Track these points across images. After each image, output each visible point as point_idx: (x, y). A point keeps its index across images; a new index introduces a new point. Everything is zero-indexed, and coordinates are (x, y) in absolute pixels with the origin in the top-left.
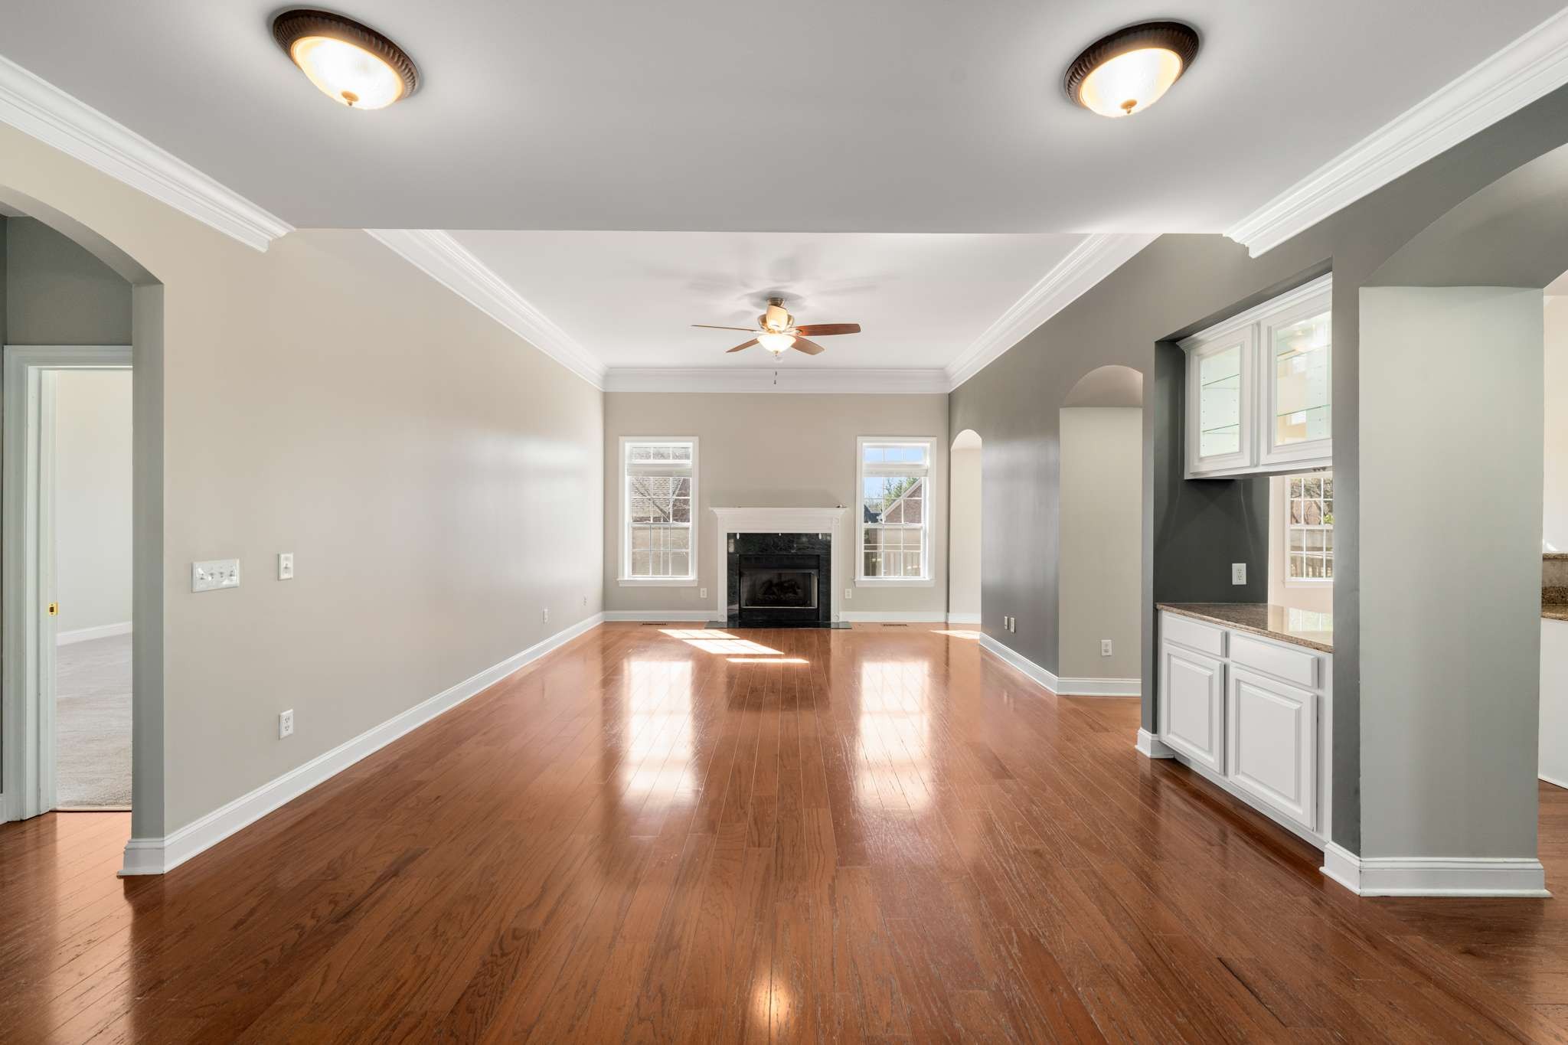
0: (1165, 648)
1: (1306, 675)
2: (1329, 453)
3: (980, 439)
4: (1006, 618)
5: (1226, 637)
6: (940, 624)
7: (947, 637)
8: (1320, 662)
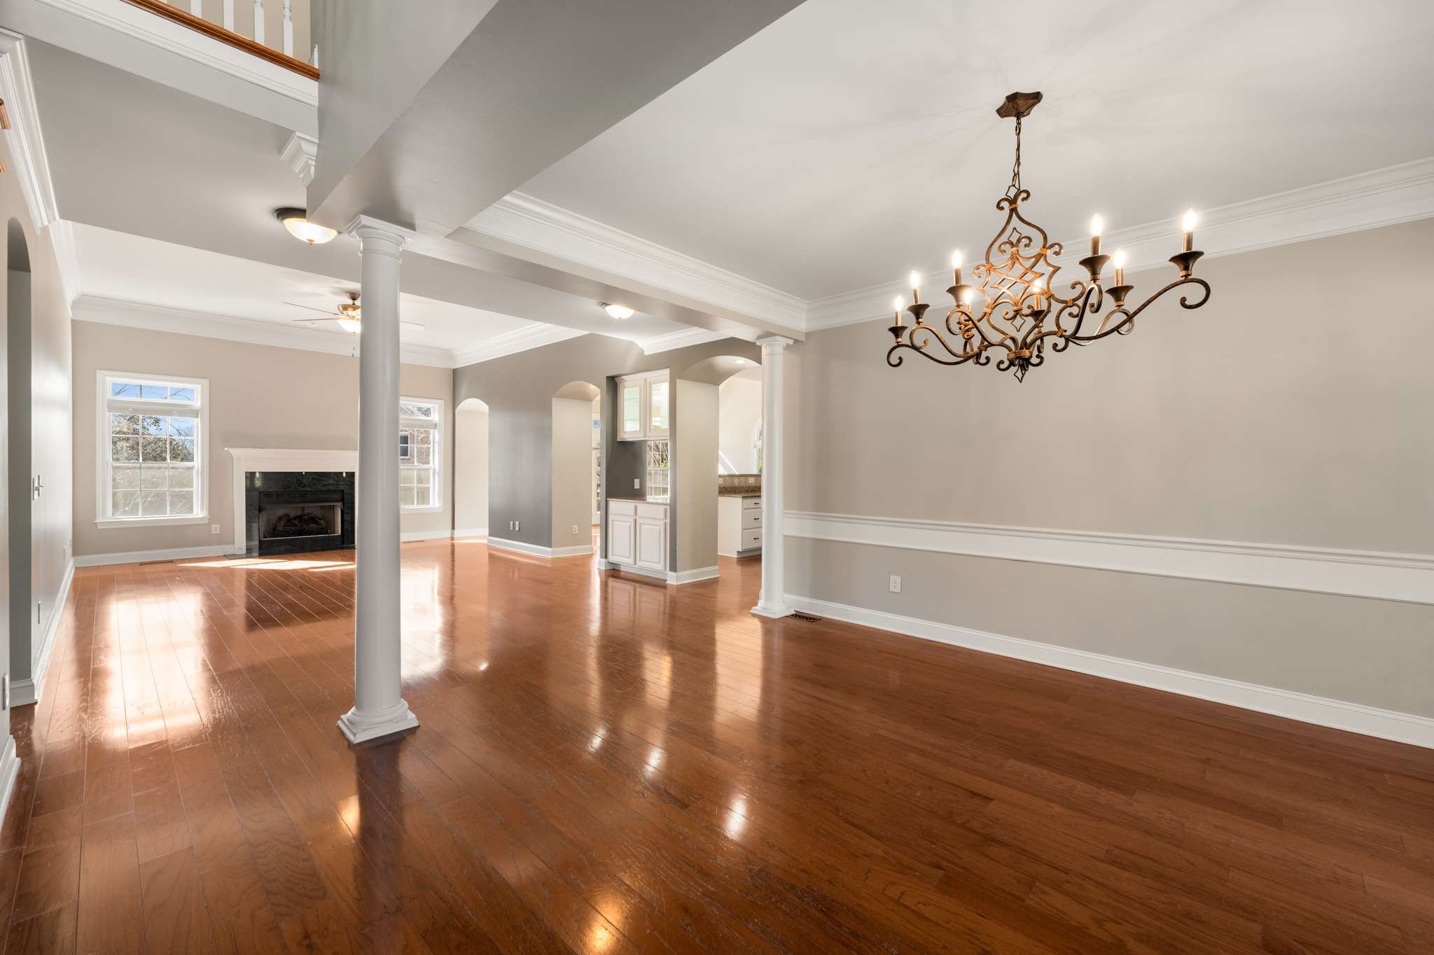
0: (611, 518)
1: (661, 516)
2: (668, 434)
3: (487, 407)
4: (512, 523)
5: (636, 507)
6: (448, 538)
7: (453, 545)
8: (666, 510)
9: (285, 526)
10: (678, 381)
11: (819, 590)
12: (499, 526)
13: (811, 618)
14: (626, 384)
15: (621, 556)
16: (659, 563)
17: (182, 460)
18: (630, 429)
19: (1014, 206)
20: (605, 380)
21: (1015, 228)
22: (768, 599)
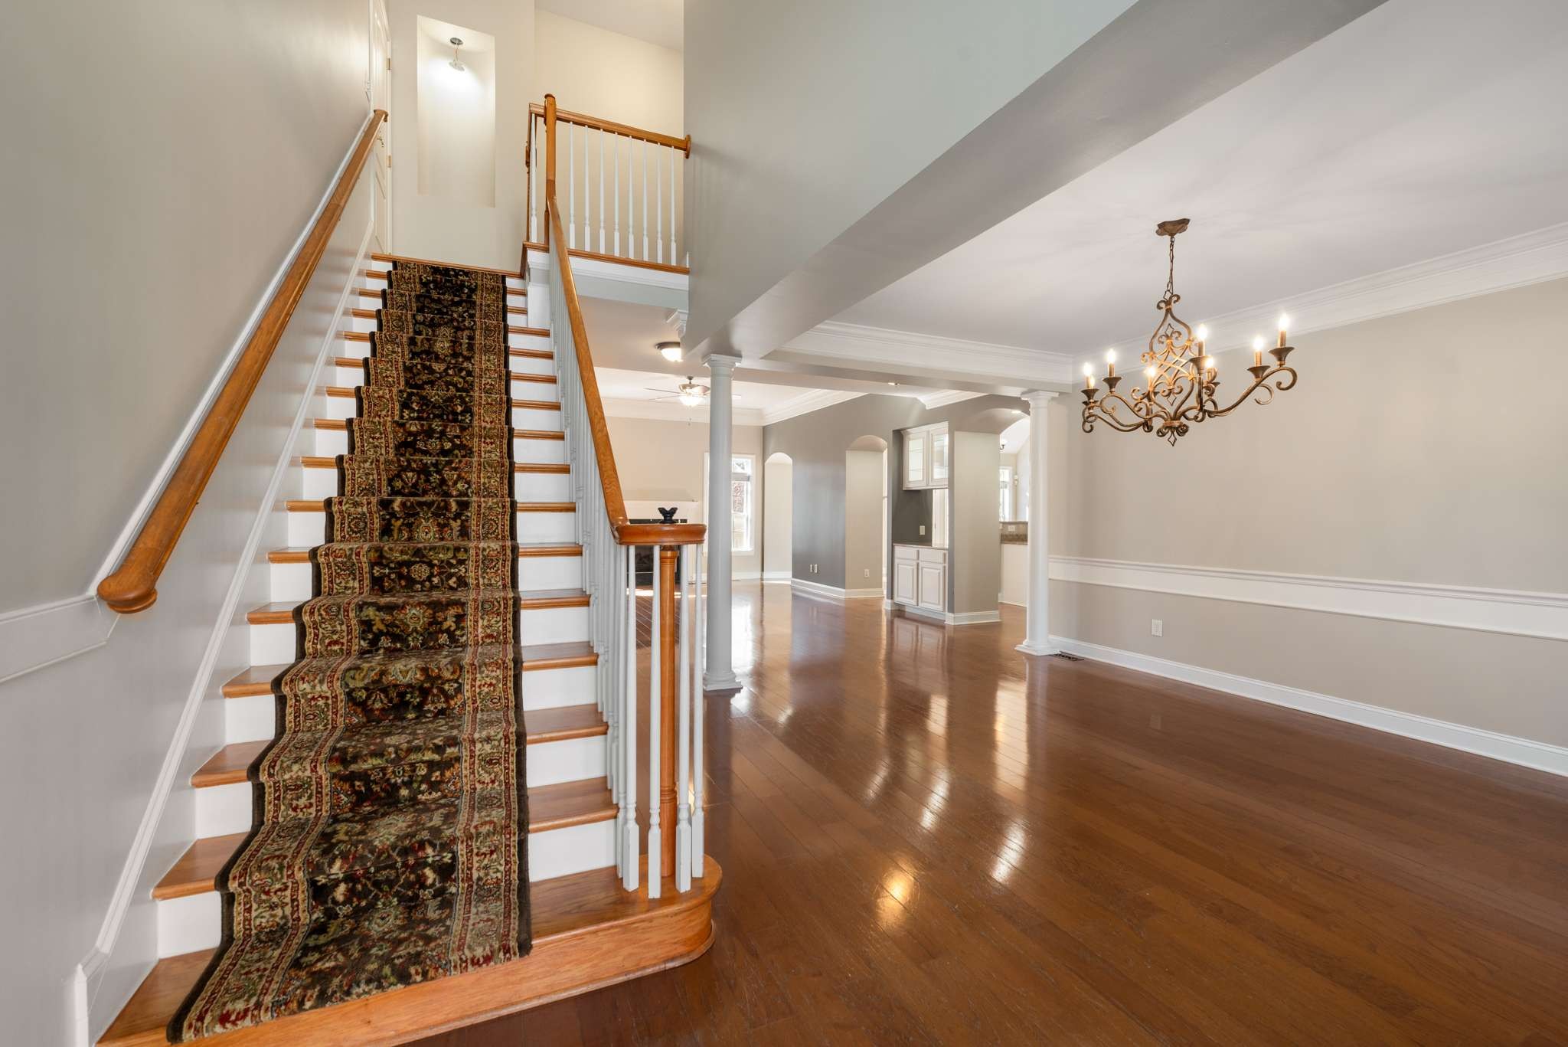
0: (896, 561)
1: (941, 560)
2: (947, 483)
3: (791, 460)
4: (811, 566)
5: (918, 551)
6: (758, 579)
7: (762, 585)
8: (945, 555)
10: (957, 434)
11: (1084, 633)
12: (801, 569)
13: (1073, 658)
14: (911, 436)
15: (904, 597)
16: (939, 604)
18: (915, 478)
19: (1169, 307)
20: (892, 433)
21: (1169, 325)
22: (1032, 638)
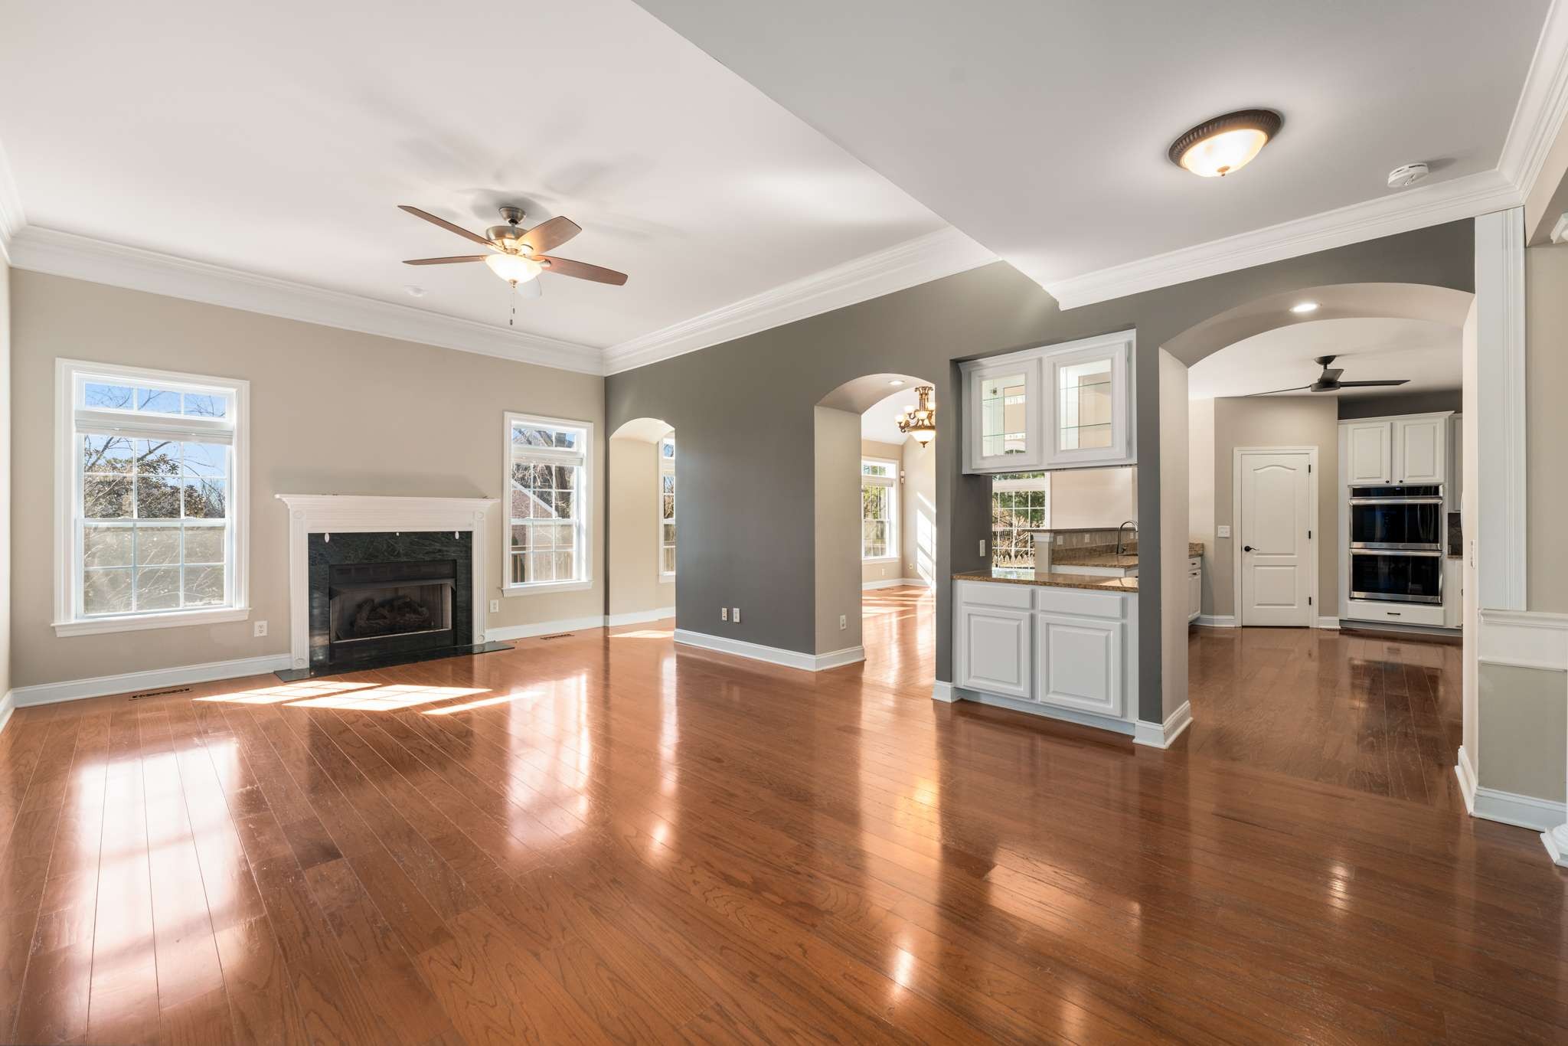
0: (964, 610)
1: (1112, 611)
4: (724, 610)
5: (1033, 593)
6: (598, 629)
8: (1125, 600)
9: (368, 619)
10: (1160, 352)
14: (986, 372)
15: (991, 679)
16: (1106, 700)
17: (206, 516)
